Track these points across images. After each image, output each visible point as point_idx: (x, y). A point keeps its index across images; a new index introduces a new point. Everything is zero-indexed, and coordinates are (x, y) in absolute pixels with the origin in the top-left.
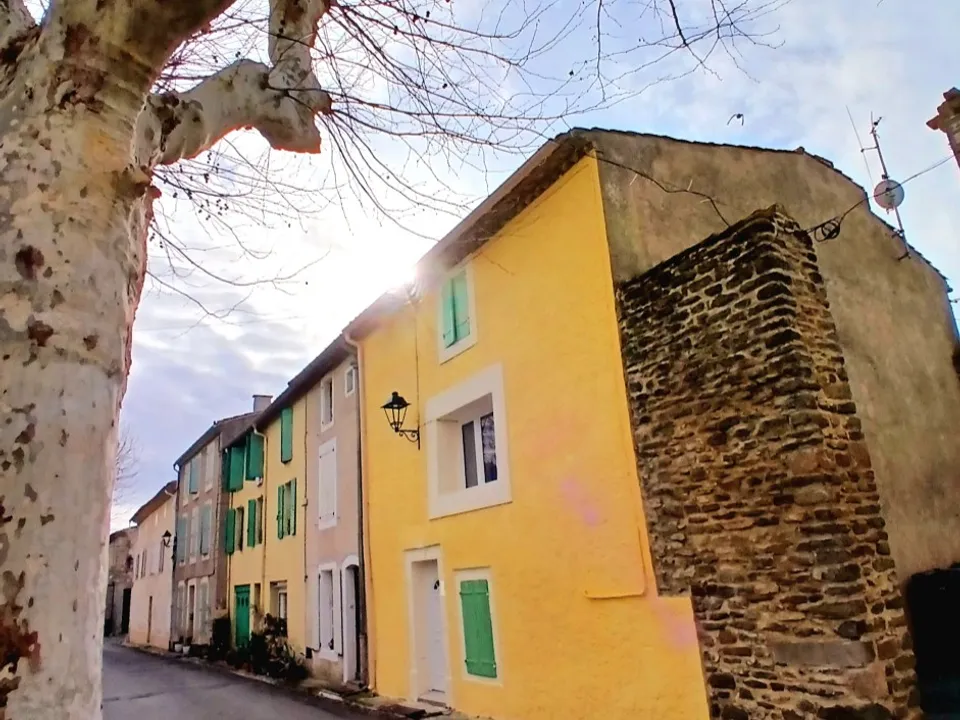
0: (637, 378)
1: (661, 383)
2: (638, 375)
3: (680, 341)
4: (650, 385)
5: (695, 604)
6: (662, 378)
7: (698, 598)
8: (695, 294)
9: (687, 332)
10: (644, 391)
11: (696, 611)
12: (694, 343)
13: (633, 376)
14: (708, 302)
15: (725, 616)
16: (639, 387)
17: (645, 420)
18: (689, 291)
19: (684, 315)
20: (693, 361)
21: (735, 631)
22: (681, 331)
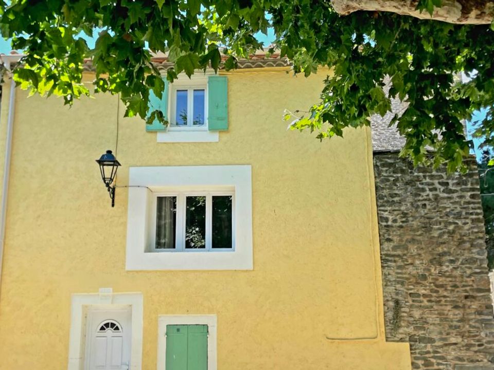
0: (385, 214)
1: (403, 222)
2: (386, 213)
3: (419, 203)
4: (395, 221)
5: (411, 346)
6: (404, 219)
7: (412, 343)
8: (431, 181)
9: (425, 200)
10: (390, 223)
11: (411, 349)
12: (428, 207)
13: (382, 212)
14: (440, 189)
15: (428, 352)
16: (387, 220)
17: (389, 240)
18: (427, 178)
19: (423, 190)
20: (426, 216)
21: (433, 360)
22: (420, 198)
